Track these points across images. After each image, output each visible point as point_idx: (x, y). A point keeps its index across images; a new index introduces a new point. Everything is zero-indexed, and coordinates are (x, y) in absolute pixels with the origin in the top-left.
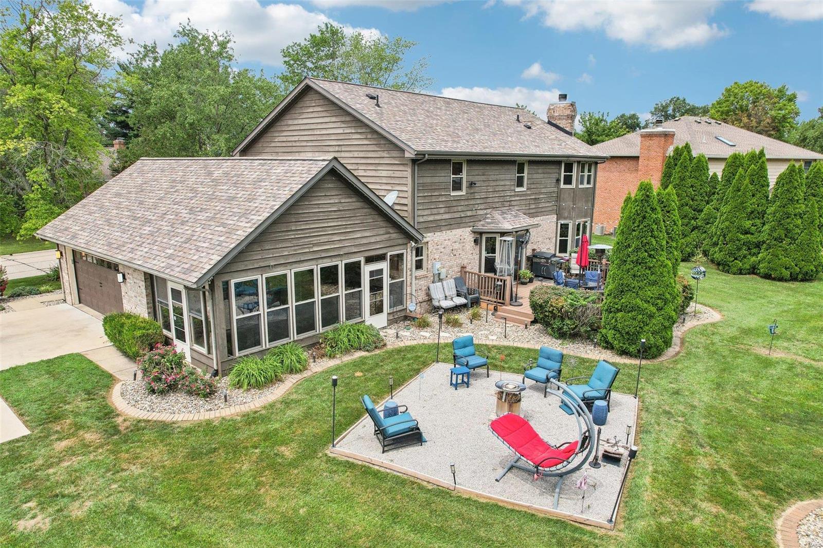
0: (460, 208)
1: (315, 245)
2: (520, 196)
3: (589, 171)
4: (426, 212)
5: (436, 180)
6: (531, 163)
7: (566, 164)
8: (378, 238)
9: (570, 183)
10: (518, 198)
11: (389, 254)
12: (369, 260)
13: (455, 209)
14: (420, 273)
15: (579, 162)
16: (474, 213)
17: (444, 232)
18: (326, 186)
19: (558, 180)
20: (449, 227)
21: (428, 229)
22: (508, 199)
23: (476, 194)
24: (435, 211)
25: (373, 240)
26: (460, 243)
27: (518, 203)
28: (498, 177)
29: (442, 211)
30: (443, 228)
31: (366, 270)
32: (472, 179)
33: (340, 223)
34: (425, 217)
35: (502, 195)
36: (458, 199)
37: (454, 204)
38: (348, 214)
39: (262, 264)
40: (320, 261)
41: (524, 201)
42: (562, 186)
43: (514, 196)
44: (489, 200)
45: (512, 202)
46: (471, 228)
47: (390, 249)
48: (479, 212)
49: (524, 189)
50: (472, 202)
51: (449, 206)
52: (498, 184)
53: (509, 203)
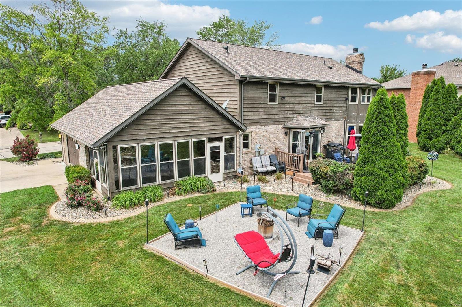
0: (274, 113)
1: (173, 129)
2: (319, 107)
3: (369, 94)
4: (250, 114)
5: (257, 94)
6: (326, 87)
7: (352, 90)
8: (216, 128)
9: (355, 101)
10: (317, 109)
11: (224, 138)
12: (210, 140)
13: (271, 113)
14: (246, 150)
15: (361, 88)
16: (285, 116)
17: (263, 126)
18: (181, 94)
19: (347, 99)
20: (266, 123)
21: (251, 124)
22: (310, 108)
23: (286, 105)
24: (256, 113)
25: (213, 128)
26: (274, 134)
27: (317, 111)
28: (302, 95)
29: (262, 113)
30: (262, 124)
31: (208, 146)
32: (283, 95)
33: (190, 117)
34: (249, 117)
35: (305, 106)
36: (274, 107)
37: (270, 109)
38: (195, 112)
39: (138, 138)
40: (177, 138)
41: (322, 111)
42: (350, 102)
43: (314, 107)
44: (295, 109)
45: (313, 111)
46: (283, 125)
47: (225, 134)
48: (288, 116)
49: (322, 103)
50: (283, 109)
51: (267, 111)
52: (302, 99)
53: (310, 111)
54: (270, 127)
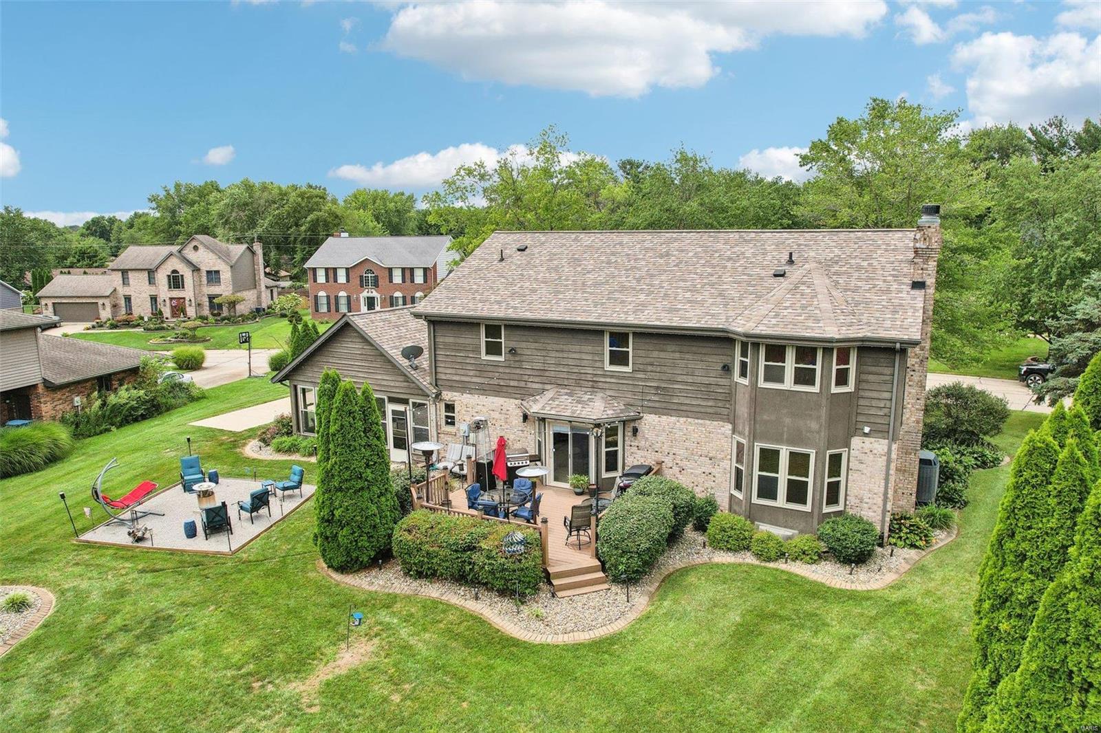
0: (497, 375)
2: (618, 377)
4: (449, 371)
5: (461, 340)
6: (635, 334)
8: (397, 384)
10: (613, 380)
11: (411, 401)
12: (392, 400)
13: (490, 375)
14: (449, 429)
16: (522, 384)
17: (476, 396)
19: (727, 369)
20: (482, 392)
21: (451, 388)
22: (589, 378)
23: (524, 363)
24: (462, 372)
25: (392, 384)
26: (500, 413)
27: (613, 386)
28: (565, 347)
29: (471, 373)
30: (473, 392)
31: (390, 408)
32: (513, 344)
34: (448, 376)
35: (577, 371)
36: (496, 365)
37: (489, 368)
41: (631, 387)
42: (738, 378)
43: (604, 376)
44: (547, 374)
45: (599, 384)
46: (520, 401)
47: (413, 396)
48: (530, 385)
49: (629, 369)
50: (518, 371)
51: (482, 369)
52: (565, 355)
53: (591, 383)
54: (491, 399)
